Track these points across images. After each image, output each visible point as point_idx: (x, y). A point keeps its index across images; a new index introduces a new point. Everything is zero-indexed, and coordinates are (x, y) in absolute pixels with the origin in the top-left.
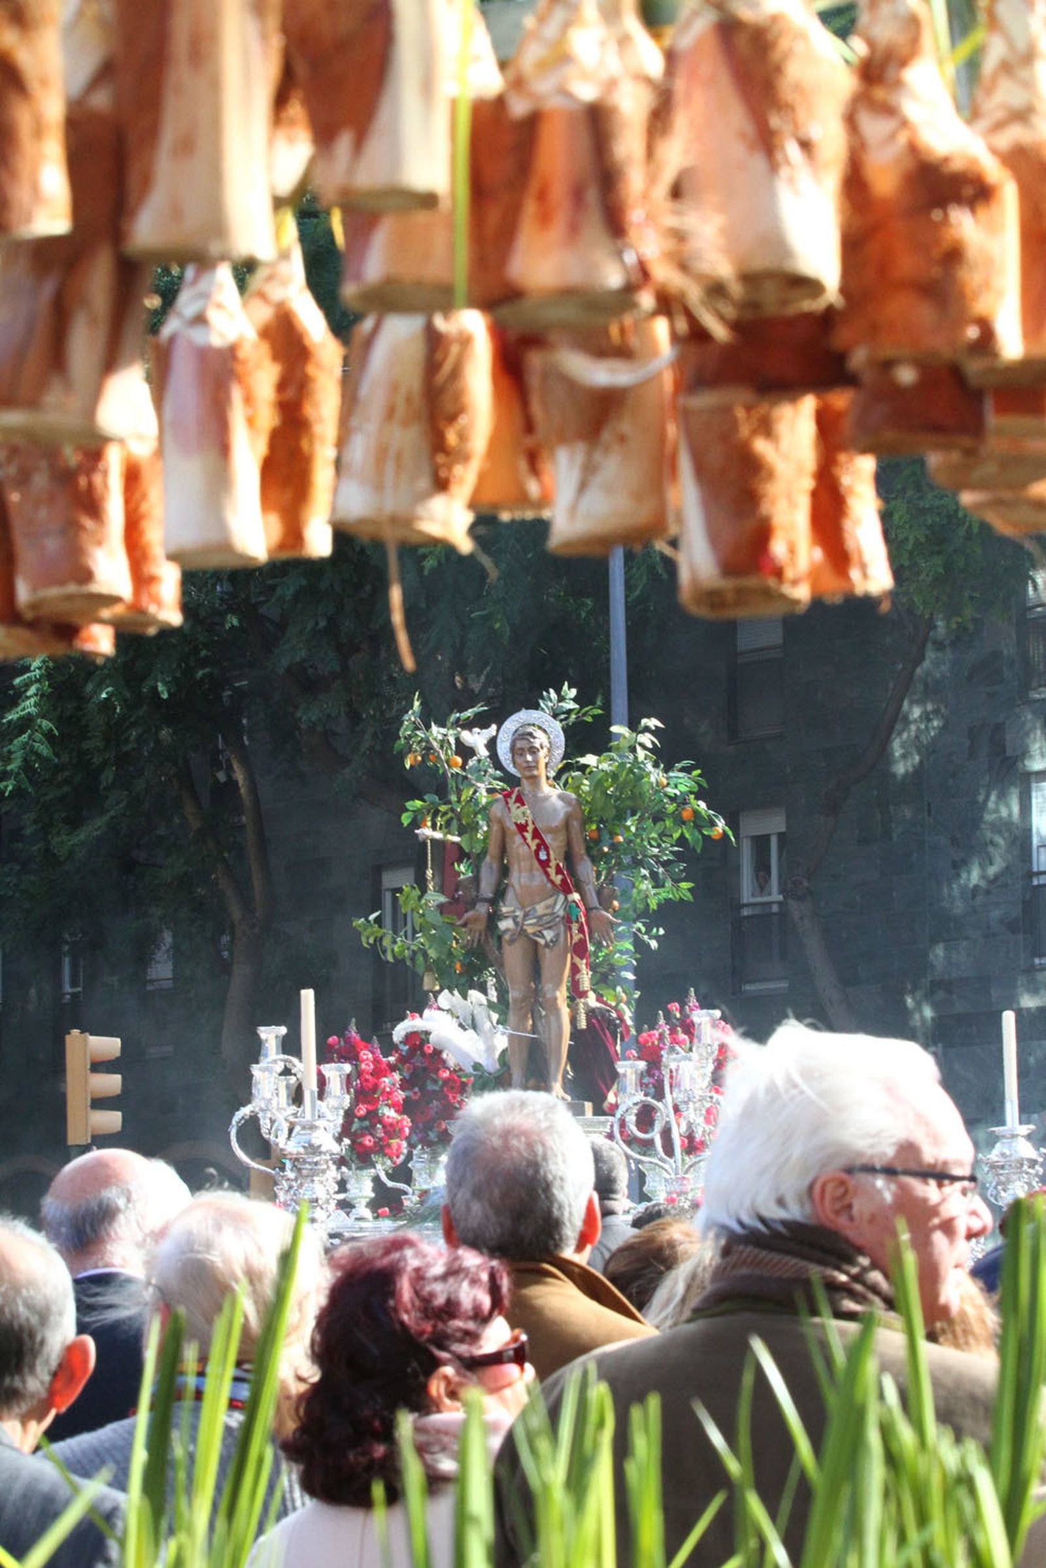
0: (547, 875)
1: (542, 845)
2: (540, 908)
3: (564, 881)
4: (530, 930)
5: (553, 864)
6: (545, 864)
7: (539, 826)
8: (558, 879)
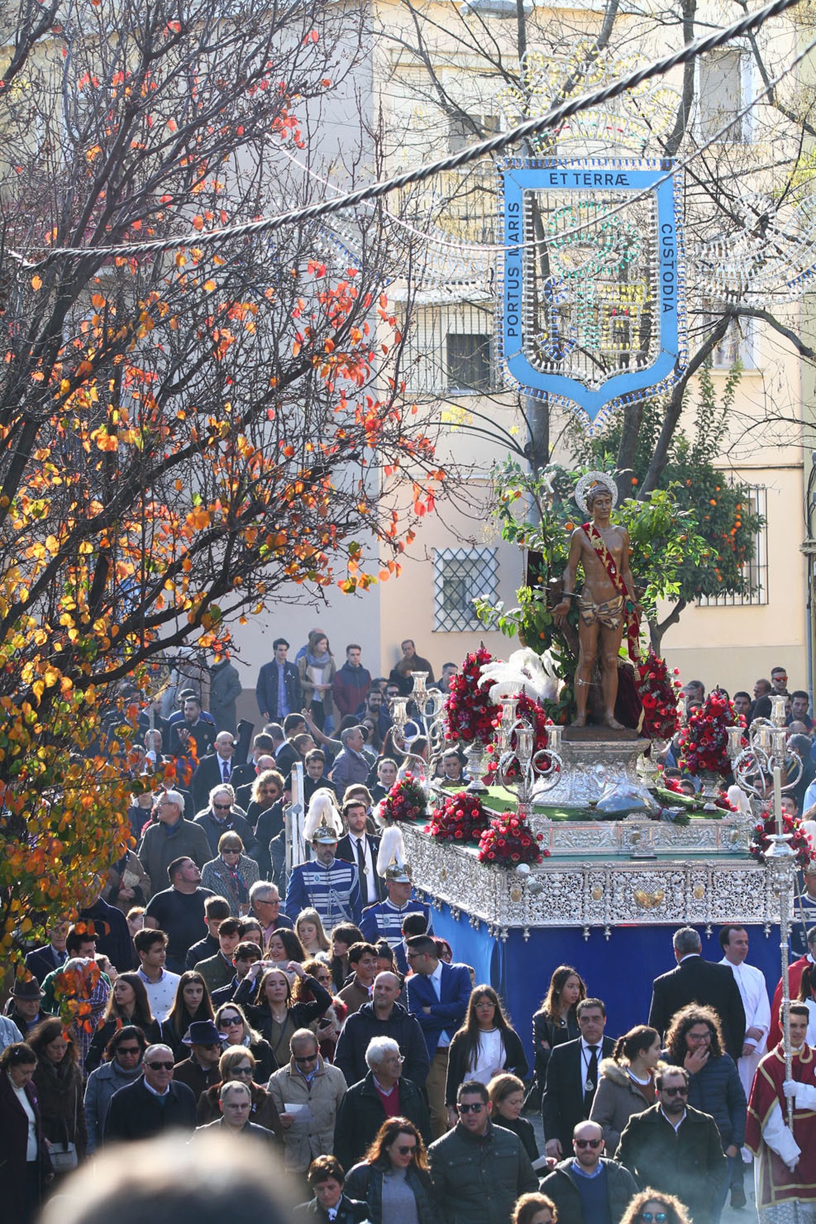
0: (614, 583)
1: (612, 564)
2: (610, 604)
3: (624, 586)
4: (602, 618)
5: (618, 576)
6: (612, 576)
7: (611, 550)
8: (621, 585)
